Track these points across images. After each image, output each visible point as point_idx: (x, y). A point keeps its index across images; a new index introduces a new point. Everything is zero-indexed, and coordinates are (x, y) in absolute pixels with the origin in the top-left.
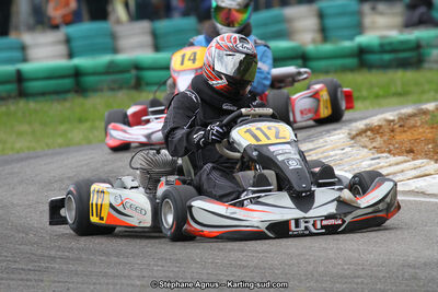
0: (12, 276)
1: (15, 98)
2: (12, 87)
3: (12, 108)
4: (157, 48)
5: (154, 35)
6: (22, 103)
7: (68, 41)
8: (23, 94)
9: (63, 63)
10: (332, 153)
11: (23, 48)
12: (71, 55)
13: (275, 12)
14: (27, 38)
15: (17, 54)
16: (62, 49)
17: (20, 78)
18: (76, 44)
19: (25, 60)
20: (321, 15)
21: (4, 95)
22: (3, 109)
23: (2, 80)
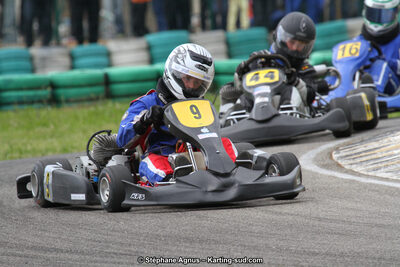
0: (106, 260)
1: (102, 99)
2: (100, 89)
3: (100, 108)
4: (230, 55)
5: (228, 43)
6: (110, 104)
7: (149, 48)
8: (110, 96)
9: (146, 68)
10: (396, 152)
11: (108, 54)
12: (152, 61)
13: (338, 23)
14: (112, 45)
15: (103, 60)
16: (144, 55)
17: (107, 81)
18: (157, 51)
19: (110, 65)
21: (93, 96)
22: (92, 109)
23: (91, 83)
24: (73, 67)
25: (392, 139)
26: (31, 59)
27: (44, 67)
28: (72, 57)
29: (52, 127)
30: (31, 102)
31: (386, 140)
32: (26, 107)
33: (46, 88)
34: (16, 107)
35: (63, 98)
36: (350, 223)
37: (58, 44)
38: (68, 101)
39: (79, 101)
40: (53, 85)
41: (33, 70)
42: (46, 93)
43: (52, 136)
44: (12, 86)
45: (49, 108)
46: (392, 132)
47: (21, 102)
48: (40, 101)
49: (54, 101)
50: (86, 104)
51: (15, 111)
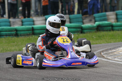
1: (31, 35)
2: (31, 32)
3: (31, 37)
4: (70, 22)
5: (70, 19)
6: (34, 36)
8: (34, 34)
10: (121, 53)
11: (33, 21)
13: (104, 13)
14: (35, 19)
15: (32, 23)
16: (44, 22)
17: (33, 29)
19: (34, 24)
20: (117, 15)
21: (28, 34)
22: (28, 38)
23: (28, 30)
24: (22, 25)
25: (119, 49)
26: (10, 22)
27: (14, 25)
28: (22, 22)
29: (16, 43)
30: (10, 35)
31: (118, 49)
32: (8, 37)
33: (14, 31)
34: (5, 37)
35: (19, 34)
36: (106, 74)
37: (18, 18)
38: (21, 35)
39: (24, 35)
40: (16, 30)
41: (10, 26)
42: (14, 32)
43: (16, 46)
44: (4, 30)
45: (15, 37)
46: (120, 47)
47: (6, 35)
48: (12, 35)
49: (17, 35)
50: (26, 36)
51: (4, 38)
